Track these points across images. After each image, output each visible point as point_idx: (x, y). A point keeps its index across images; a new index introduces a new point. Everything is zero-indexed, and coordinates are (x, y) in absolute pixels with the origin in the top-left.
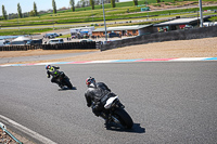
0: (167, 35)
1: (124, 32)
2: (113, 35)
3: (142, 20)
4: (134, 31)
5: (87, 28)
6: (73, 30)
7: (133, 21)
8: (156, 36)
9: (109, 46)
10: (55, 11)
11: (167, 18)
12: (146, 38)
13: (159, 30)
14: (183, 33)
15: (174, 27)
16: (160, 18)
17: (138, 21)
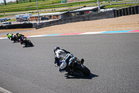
0: (78, 18)
1: (50, 16)
2: (43, 18)
3: (62, 9)
4: (57, 16)
5: (26, 14)
6: (17, 16)
7: (56, 9)
8: (71, 19)
9: (41, 26)
10: (5, 4)
11: (78, 7)
12: (64, 20)
13: (73, 15)
14: (88, 16)
15: (82, 12)
16: (74, 7)
17: (60, 9)
